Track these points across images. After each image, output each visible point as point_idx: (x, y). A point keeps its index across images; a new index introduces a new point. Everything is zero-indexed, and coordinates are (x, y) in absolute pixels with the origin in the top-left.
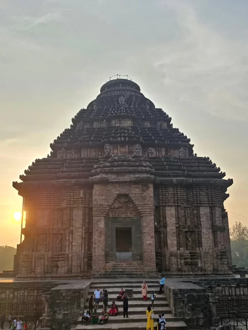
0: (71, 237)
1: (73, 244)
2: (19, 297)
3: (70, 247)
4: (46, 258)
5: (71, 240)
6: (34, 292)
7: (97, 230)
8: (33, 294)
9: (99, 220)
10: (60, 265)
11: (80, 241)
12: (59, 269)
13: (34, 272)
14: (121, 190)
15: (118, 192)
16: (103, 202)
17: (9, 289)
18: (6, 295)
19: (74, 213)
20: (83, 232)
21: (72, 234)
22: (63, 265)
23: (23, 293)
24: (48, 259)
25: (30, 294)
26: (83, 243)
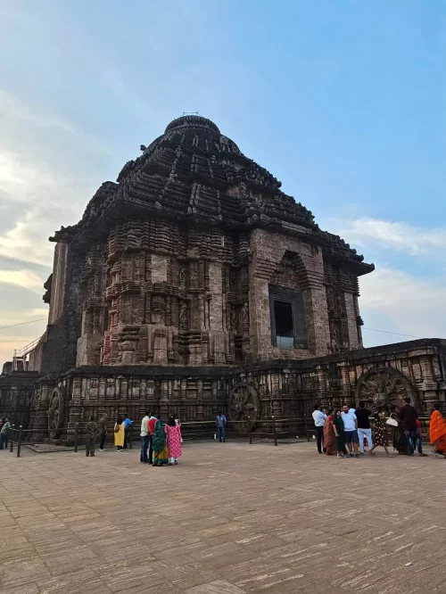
0: (207, 307)
1: (211, 318)
2: (170, 393)
3: (207, 322)
4: (171, 336)
5: (207, 311)
6: (196, 386)
7: (261, 298)
8: (194, 388)
9: (261, 284)
10: (192, 350)
11: (220, 315)
12: (192, 357)
13: (152, 358)
14: (291, 246)
15: (286, 248)
16: (270, 257)
17: (147, 378)
18: (140, 391)
19: (210, 270)
20: (224, 301)
21: (209, 301)
22: (198, 349)
23: (178, 386)
24: (173, 339)
25: (190, 388)
26: (224, 318)
